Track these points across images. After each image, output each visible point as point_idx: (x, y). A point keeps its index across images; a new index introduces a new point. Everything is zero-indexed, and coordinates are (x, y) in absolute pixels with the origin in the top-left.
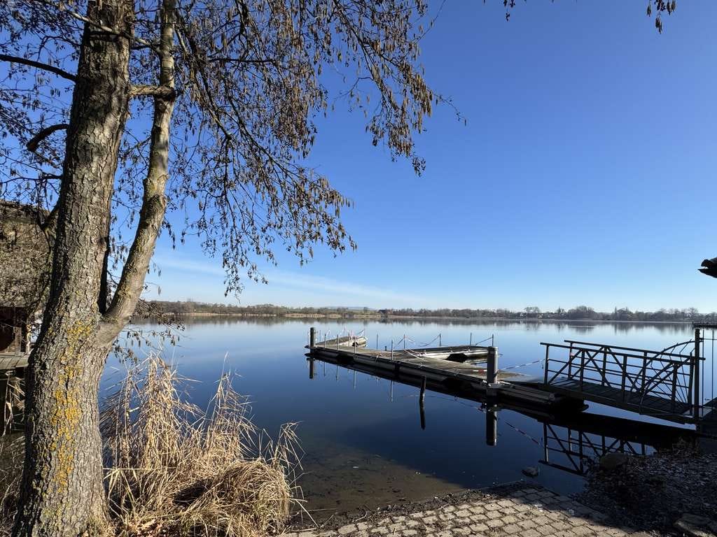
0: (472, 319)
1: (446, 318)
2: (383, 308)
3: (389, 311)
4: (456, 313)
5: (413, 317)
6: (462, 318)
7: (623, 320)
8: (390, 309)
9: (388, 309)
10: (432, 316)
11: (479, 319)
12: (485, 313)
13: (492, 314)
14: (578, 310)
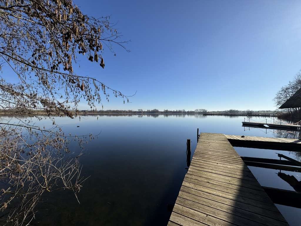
0: (120, 113)
1: (110, 113)
2: (84, 110)
3: (86, 111)
4: (114, 111)
5: (97, 113)
6: (116, 113)
7: (167, 113)
8: (87, 110)
9: (86, 110)
10: (105, 112)
11: (123, 113)
12: (124, 112)
13: (127, 112)
14: (154, 110)
